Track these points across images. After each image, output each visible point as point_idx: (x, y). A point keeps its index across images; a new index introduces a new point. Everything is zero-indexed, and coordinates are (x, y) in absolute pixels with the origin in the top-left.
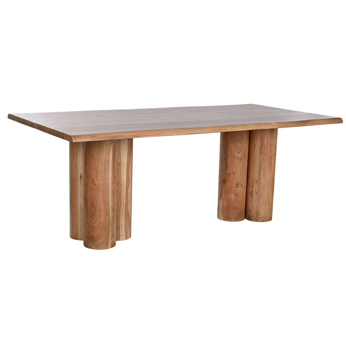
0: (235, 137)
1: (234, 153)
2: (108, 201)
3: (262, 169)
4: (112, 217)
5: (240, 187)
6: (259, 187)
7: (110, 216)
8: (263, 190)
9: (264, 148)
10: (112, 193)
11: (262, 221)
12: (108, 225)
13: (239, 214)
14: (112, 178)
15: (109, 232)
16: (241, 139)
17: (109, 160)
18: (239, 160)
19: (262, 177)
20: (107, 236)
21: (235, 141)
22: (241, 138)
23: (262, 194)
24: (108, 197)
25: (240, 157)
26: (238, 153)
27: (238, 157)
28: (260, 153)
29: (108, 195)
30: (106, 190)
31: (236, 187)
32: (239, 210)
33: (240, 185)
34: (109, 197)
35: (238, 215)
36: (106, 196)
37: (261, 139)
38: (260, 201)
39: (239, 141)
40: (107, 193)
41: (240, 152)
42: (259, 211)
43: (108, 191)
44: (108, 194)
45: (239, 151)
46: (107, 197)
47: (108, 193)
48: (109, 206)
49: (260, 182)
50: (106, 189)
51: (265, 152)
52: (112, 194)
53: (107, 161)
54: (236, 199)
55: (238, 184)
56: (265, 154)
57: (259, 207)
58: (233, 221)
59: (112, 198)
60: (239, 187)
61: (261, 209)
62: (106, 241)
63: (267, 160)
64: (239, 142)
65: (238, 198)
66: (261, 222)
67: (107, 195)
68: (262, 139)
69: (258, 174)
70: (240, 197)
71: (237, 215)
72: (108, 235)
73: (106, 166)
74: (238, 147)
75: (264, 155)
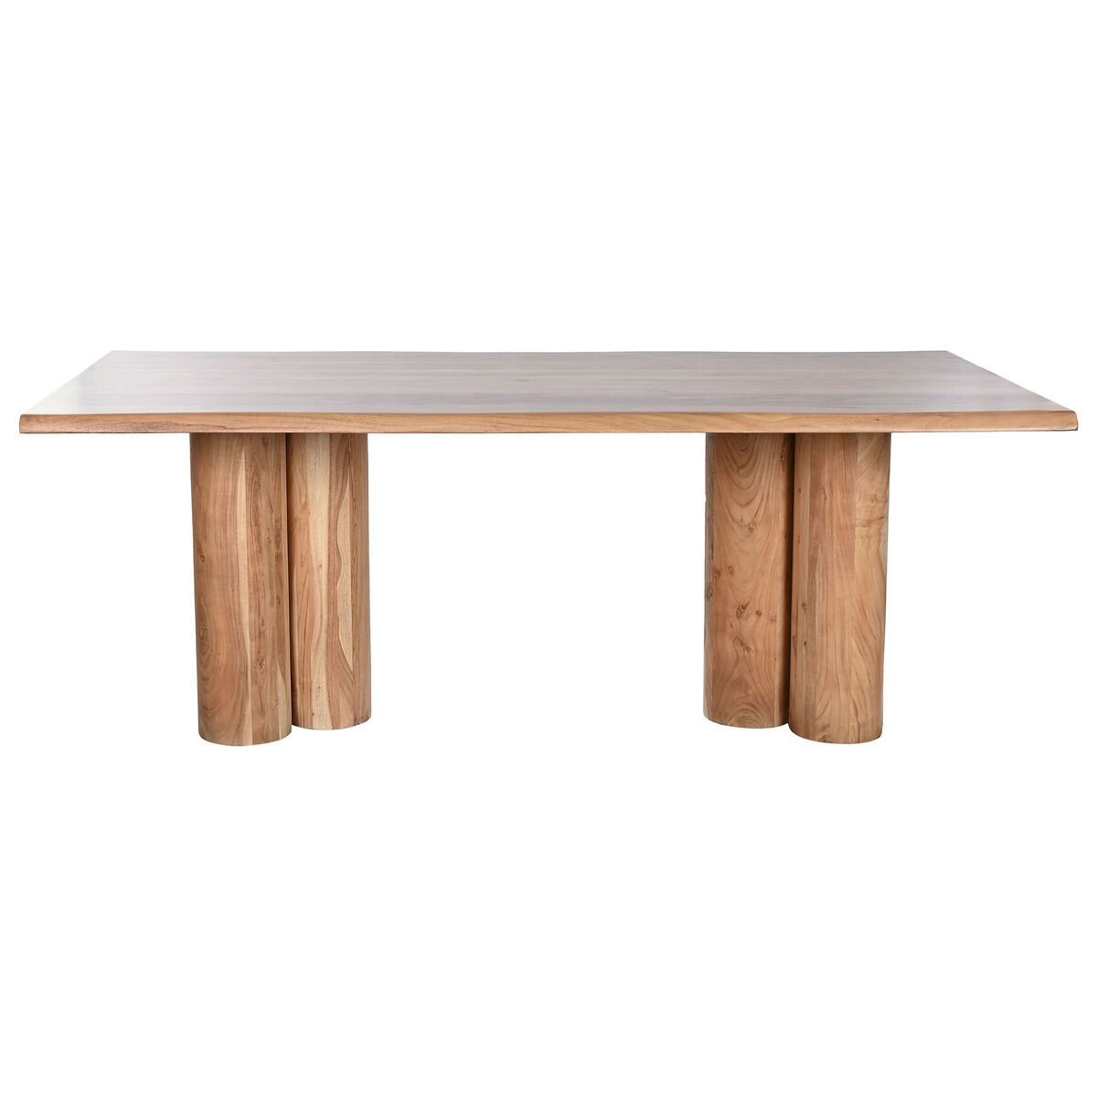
0: (728, 455)
1: (727, 506)
2: (236, 607)
3: (820, 564)
4: (254, 657)
5: (753, 618)
6: (812, 625)
7: (246, 652)
8: (825, 638)
9: (823, 497)
10: (249, 585)
11: (824, 740)
12: (239, 677)
13: (753, 706)
14: (249, 544)
15: (243, 698)
16: (749, 461)
17: (235, 493)
18: (746, 529)
19: (819, 591)
20: (239, 707)
21: (731, 466)
22: (750, 458)
23: (822, 651)
24: (236, 596)
25: (747, 519)
26: (741, 505)
27: (742, 520)
28: (812, 514)
29: (236, 592)
30: (230, 575)
31: (739, 616)
32: (750, 692)
33: (751, 610)
34: (239, 598)
35: (750, 708)
36: (231, 593)
37: (813, 466)
38: (814, 672)
39: (743, 467)
40: (233, 586)
41: (748, 503)
42: (814, 706)
43: (236, 579)
44: (235, 588)
45: (744, 502)
46: (233, 595)
47: (236, 584)
48: (240, 623)
49: (813, 606)
50: (230, 573)
51: (827, 512)
52: (249, 588)
53: (230, 494)
54: (741, 654)
55: (744, 608)
56: (827, 517)
57: (813, 690)
58: (732, 725)
59: (250, 601)
60: (748, 616)
61: (820, 699)
62: (234, 722)
63: (832, 538)
64: (741, 472)
65: (746, 653)
66: (819, 741)
67: (233, 590)
68: (816, 467)
69: (809, 583)
70: (752, 648)
71: (745, 707)
72: (243, 705)
73: (226, 509)
74: (741, 488)
75: (824, 520)
